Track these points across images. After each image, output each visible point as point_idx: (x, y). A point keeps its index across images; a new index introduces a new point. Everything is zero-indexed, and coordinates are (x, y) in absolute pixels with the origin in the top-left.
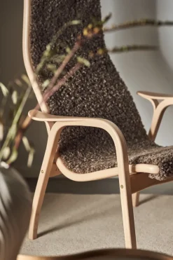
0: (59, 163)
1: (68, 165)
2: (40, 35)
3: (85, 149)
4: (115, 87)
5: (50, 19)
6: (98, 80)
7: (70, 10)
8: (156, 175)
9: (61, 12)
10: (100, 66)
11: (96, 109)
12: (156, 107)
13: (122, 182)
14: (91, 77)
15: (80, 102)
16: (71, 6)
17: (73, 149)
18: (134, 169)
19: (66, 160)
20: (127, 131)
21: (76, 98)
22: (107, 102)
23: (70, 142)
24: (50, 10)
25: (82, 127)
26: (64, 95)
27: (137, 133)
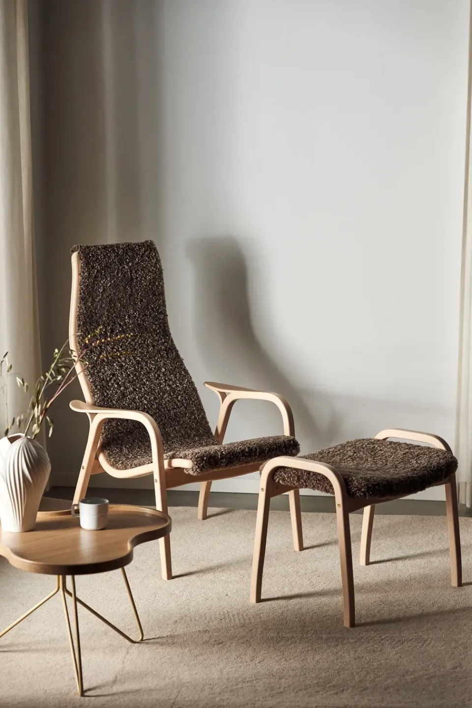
0: (102, 459)
1: (110, 461)
2: (88, 318)
3: (132, 445)
4: (176, 377)
5: (100, 300)
6: (155, 369)
7: (125, 288)
8: (189, 469)
9: (114, 291)
10: (159, 352)
11: (149, 402)
12: (223, 400)
13: (157, 476)
14: (146, 365)
15: (131, 393)
16: (126, 285)
17: (117, 444)
18: (170, 464)
19: (109, 455)
20: (186, 428)
21: (126, 388)
22: (164, 394)
23: (115, 437)
24: (101, 290)
25: (131, 420)
26: (113, 384)
27: (198, 430)
